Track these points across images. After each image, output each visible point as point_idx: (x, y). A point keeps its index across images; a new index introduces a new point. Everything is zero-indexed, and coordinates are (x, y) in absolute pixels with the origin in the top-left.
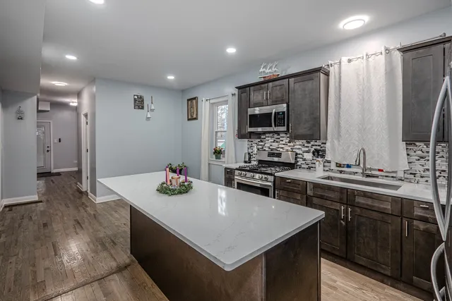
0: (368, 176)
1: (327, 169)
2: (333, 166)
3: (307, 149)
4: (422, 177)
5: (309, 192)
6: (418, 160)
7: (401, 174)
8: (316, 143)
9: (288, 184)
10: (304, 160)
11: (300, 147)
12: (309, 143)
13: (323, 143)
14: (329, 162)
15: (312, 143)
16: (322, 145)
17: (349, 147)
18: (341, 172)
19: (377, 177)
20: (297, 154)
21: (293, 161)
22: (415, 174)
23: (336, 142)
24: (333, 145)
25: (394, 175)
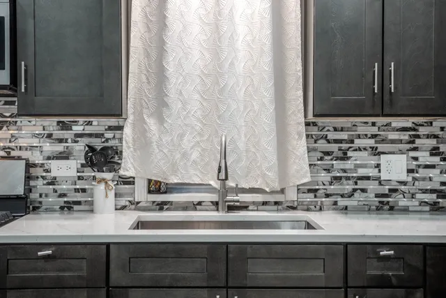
0: (231, 208)
1: (123, 201)
2: (141, 193)
3: (60, 148)
4: (327, 196)
5: (117, 277)
6: (321, 159)
7: (292, 195)
8: (89, 130)
9: (41, 264)
10: (53, 182)
11: (35, 142)
12: (64, 126)
13: (110, 128)
14: (129, 181)
15: (77, 129)
16: (109, 135)
17: (181, 136)
18: (161, 206)
19: (244, 207)
20: (29, 166)
21: (20, 191)
22: (316, 190)
23: (152, 123)
24: (142, 131)
25: (279, 198)
